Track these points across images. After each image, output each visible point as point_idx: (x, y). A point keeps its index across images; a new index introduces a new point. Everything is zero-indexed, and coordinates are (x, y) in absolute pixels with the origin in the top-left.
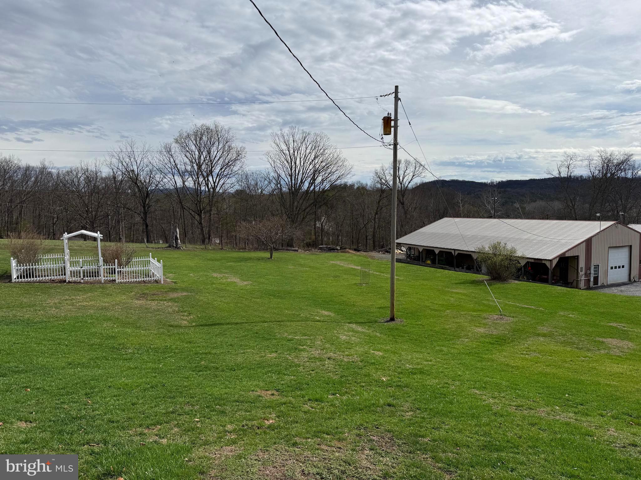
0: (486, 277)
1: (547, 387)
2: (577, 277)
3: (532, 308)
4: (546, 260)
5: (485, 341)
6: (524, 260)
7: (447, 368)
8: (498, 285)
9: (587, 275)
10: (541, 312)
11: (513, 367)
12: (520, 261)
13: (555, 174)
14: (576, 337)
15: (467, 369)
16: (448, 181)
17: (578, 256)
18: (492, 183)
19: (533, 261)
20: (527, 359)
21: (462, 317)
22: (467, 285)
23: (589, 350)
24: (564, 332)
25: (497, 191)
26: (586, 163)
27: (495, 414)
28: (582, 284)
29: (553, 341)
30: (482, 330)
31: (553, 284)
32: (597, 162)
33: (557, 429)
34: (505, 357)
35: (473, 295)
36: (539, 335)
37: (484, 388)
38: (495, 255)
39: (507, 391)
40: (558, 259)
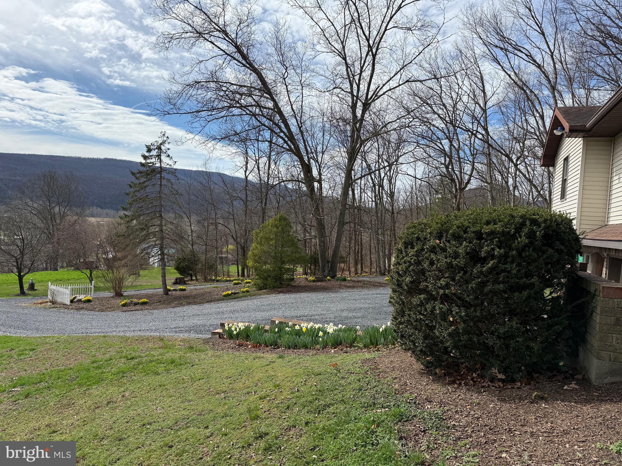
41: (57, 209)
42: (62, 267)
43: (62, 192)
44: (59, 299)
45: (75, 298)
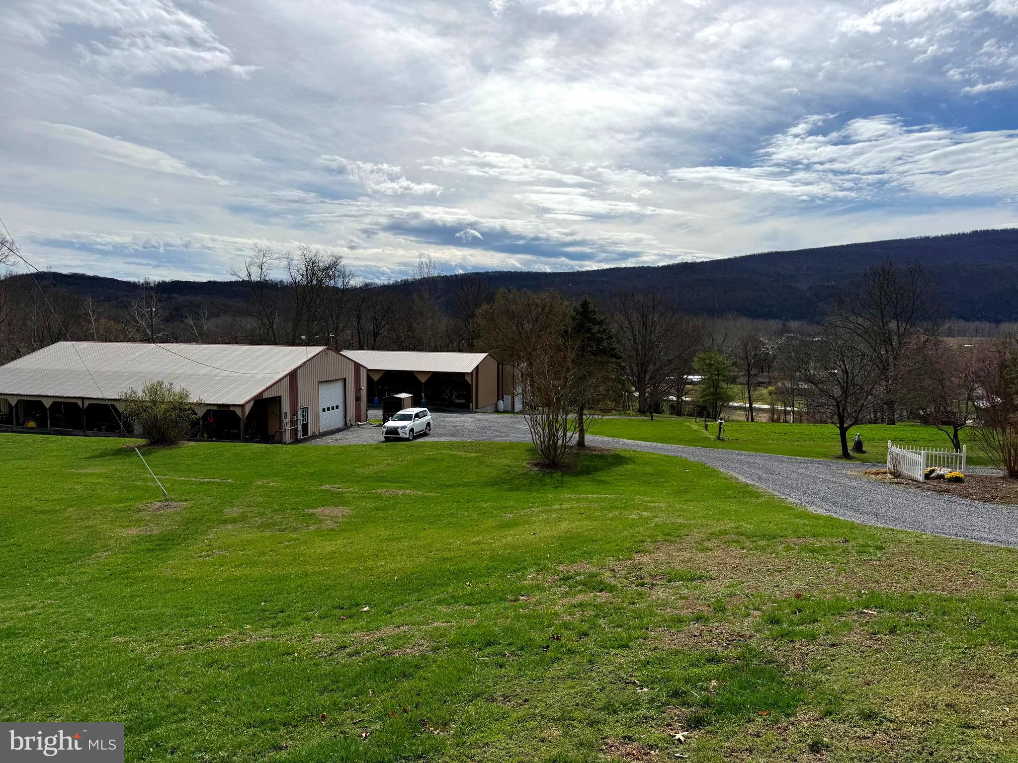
0: (141, 441)
1: (236, 599)
2: (281, 427)
3: (216, 482)
4: (235, 405)
5: (138, 549)
6: (202, 408)
7: (65, 612)
8: (162, 453)
9: (294, 422)
10: (230, 485)
11: (184, 582)
12: (196, 410)
13: (244, 276)
14: (278, 515)
15: (104, 605)
16: (66, 276)
17: (280, 397)
18: (147, 283)
19: (215, 408)
20: (206, 564)
21: (97, 516)
22: (108, 458)
23: (295, 530)
24: (262, 510)
25: (156, 297)
26: (284, 263)
27: (150, 668)
28: (287, 437)
29: (247, 527)
30: (134, 531)
31: (247, 441)
32: (299, 263)
33: (245, 660)
34: (172, 567)
35: (118, 474)
36: (225, 522)
37: (134, 628)
38: (154, 402)
39: (172, 623)
40: (252, 403)
41: (893, 325)
42: (901, 419)
43: (901, 295)
44: (905, 471)
45: (932, 471)
